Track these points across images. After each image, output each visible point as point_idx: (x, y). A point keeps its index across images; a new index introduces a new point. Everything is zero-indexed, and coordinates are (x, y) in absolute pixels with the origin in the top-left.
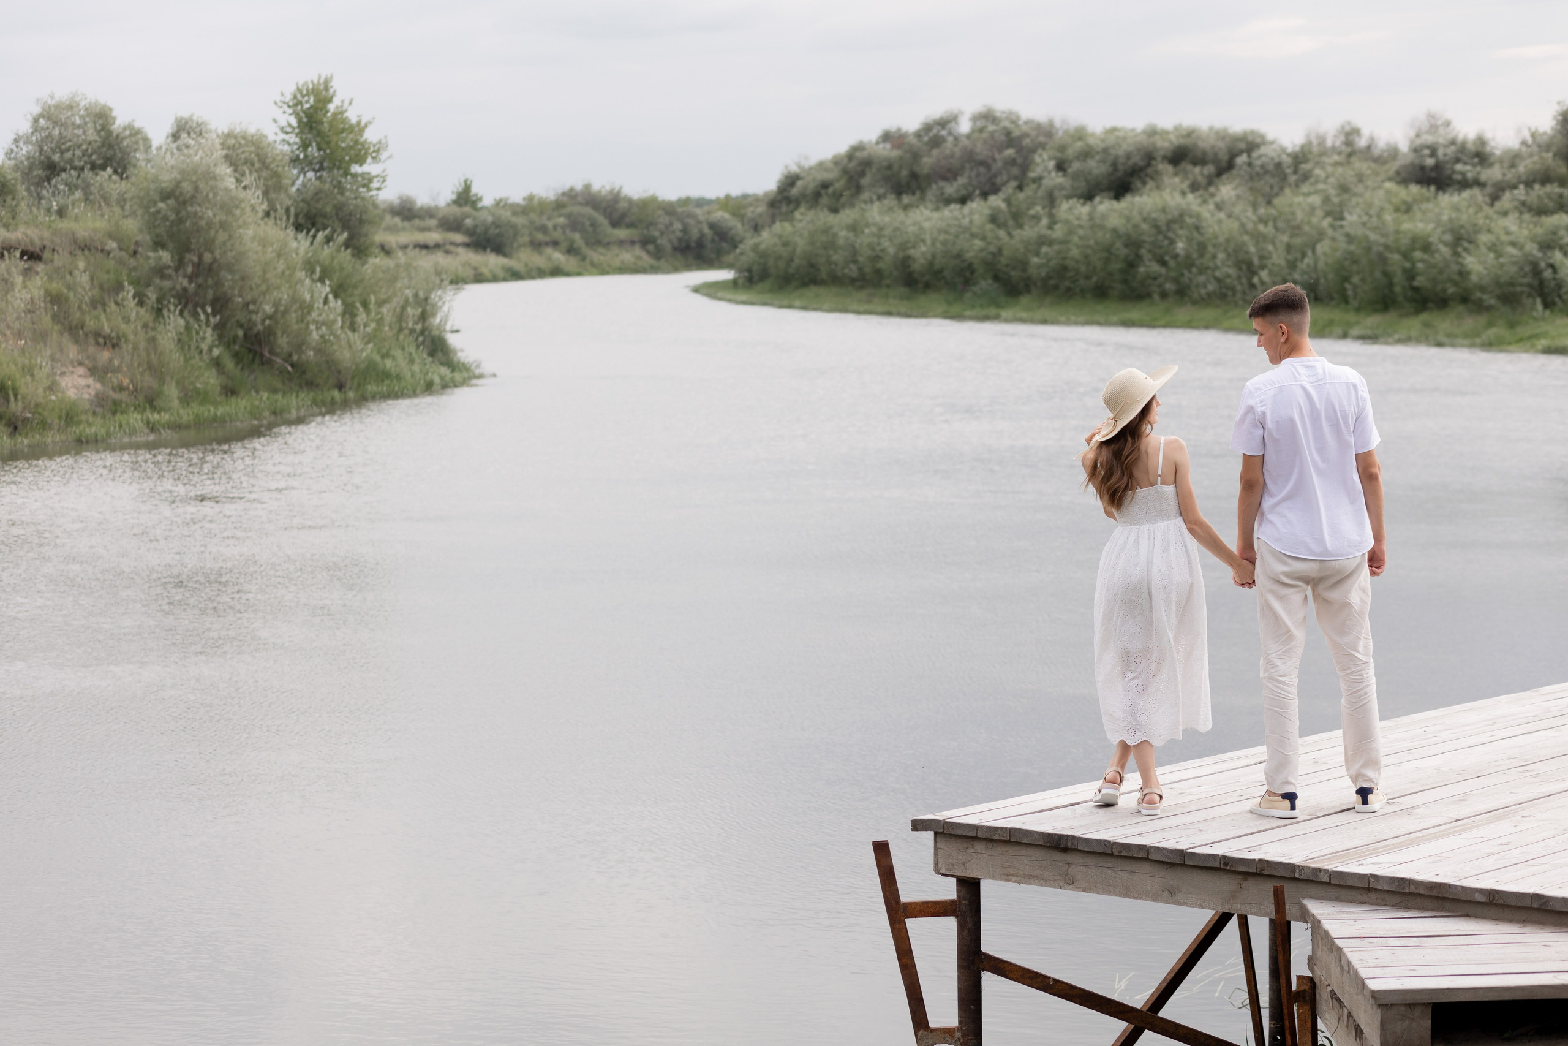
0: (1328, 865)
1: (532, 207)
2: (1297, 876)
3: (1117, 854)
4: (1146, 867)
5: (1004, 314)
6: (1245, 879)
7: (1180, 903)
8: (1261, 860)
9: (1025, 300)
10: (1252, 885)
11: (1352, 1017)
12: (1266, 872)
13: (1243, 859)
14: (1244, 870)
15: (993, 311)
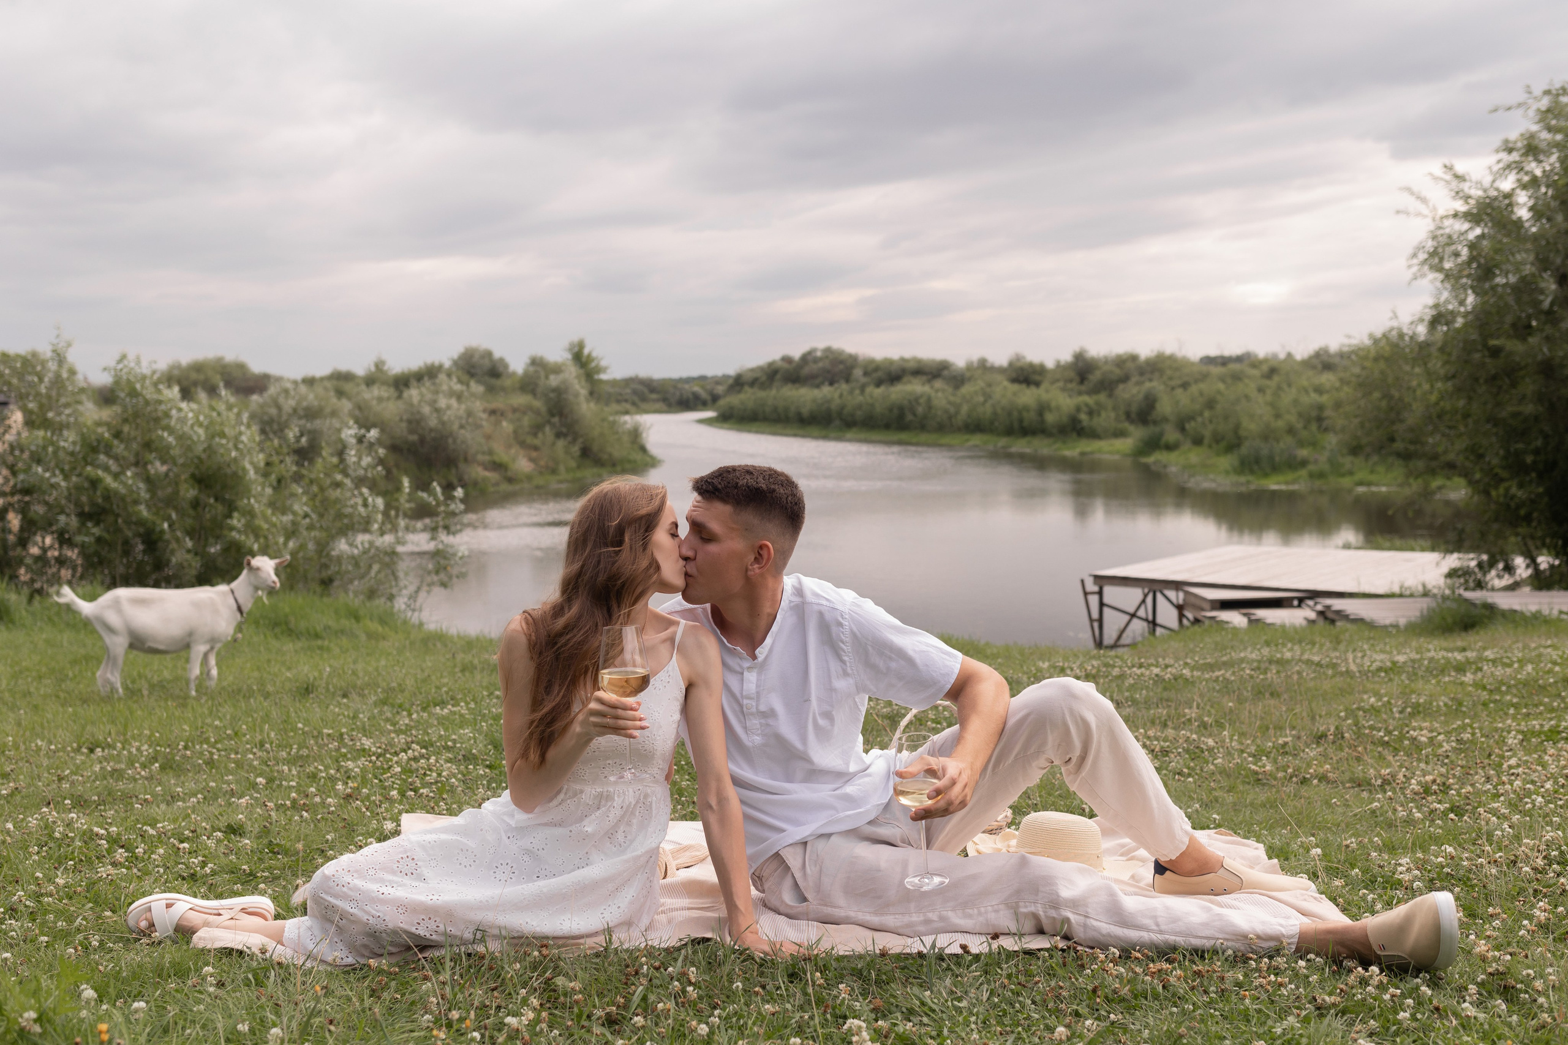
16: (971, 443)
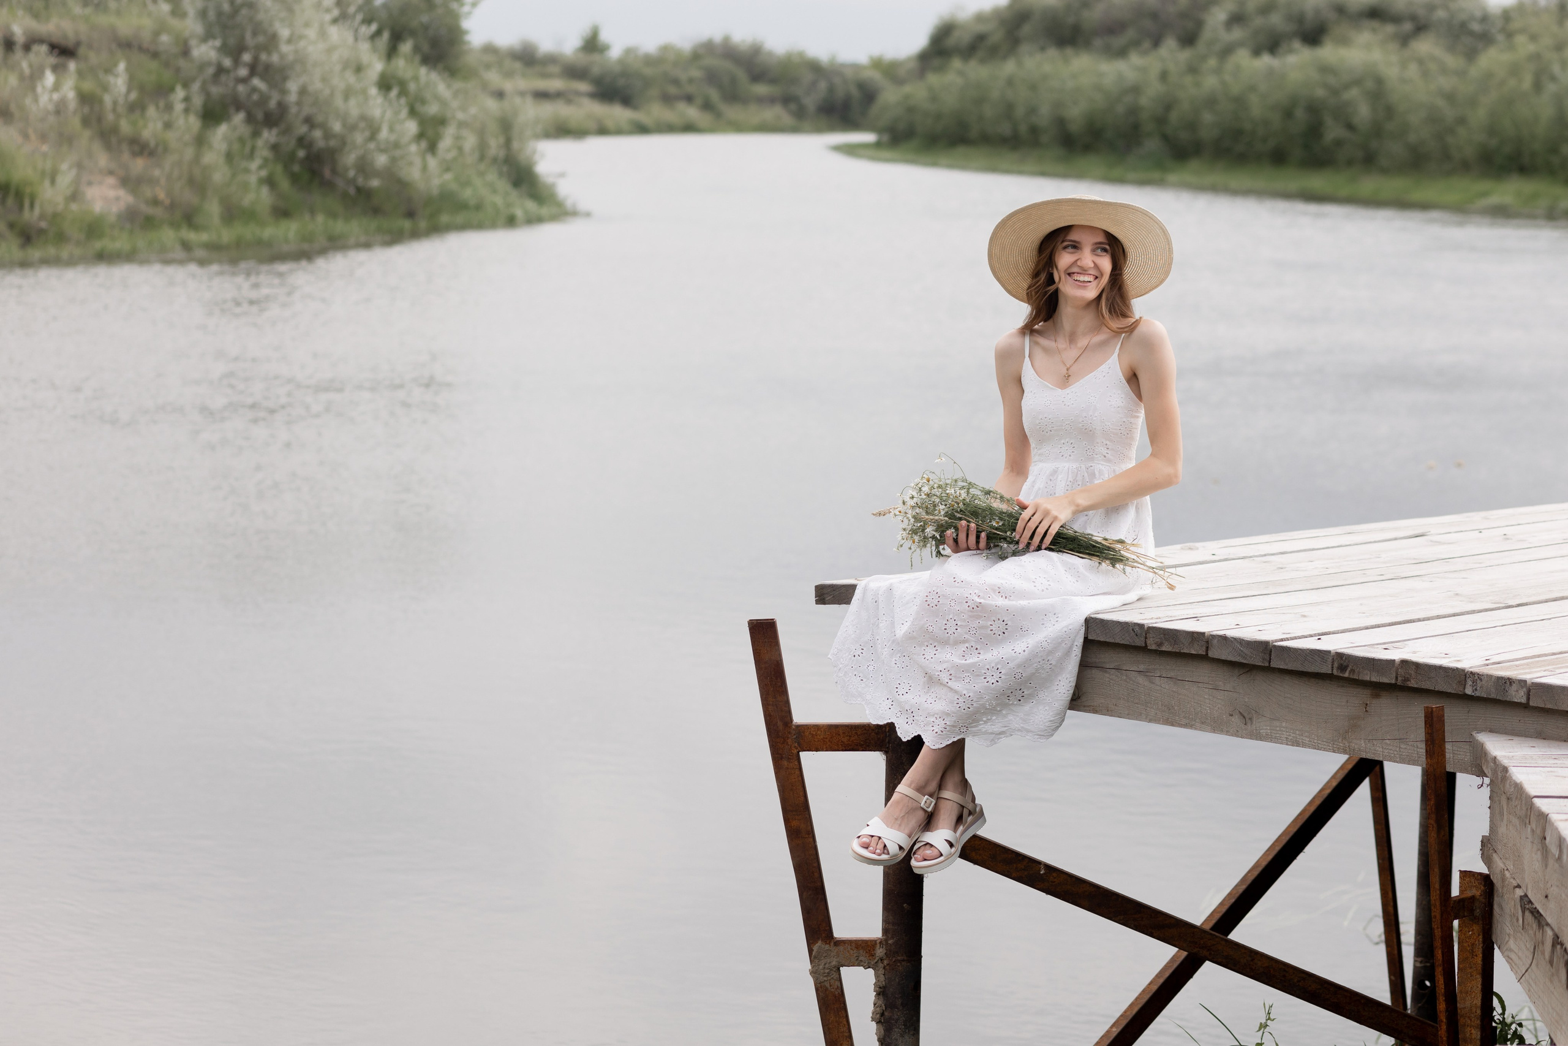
0: (1526, 673)
1: (664, 58)
2: (1469, 691)
3: (1154, 647)
4: (1203, 672)
5: (1172, 177)
6: (1376, 696)
7: (1258, 737)
8: (1404, 662)
9: (1194, 164)
10: (1387, 708)
11: (1562, 944)
12: (1412, 684)
13: (1373, 660)
14: (1374, 679)
15: (1156, 175)
16: (1494, 199)
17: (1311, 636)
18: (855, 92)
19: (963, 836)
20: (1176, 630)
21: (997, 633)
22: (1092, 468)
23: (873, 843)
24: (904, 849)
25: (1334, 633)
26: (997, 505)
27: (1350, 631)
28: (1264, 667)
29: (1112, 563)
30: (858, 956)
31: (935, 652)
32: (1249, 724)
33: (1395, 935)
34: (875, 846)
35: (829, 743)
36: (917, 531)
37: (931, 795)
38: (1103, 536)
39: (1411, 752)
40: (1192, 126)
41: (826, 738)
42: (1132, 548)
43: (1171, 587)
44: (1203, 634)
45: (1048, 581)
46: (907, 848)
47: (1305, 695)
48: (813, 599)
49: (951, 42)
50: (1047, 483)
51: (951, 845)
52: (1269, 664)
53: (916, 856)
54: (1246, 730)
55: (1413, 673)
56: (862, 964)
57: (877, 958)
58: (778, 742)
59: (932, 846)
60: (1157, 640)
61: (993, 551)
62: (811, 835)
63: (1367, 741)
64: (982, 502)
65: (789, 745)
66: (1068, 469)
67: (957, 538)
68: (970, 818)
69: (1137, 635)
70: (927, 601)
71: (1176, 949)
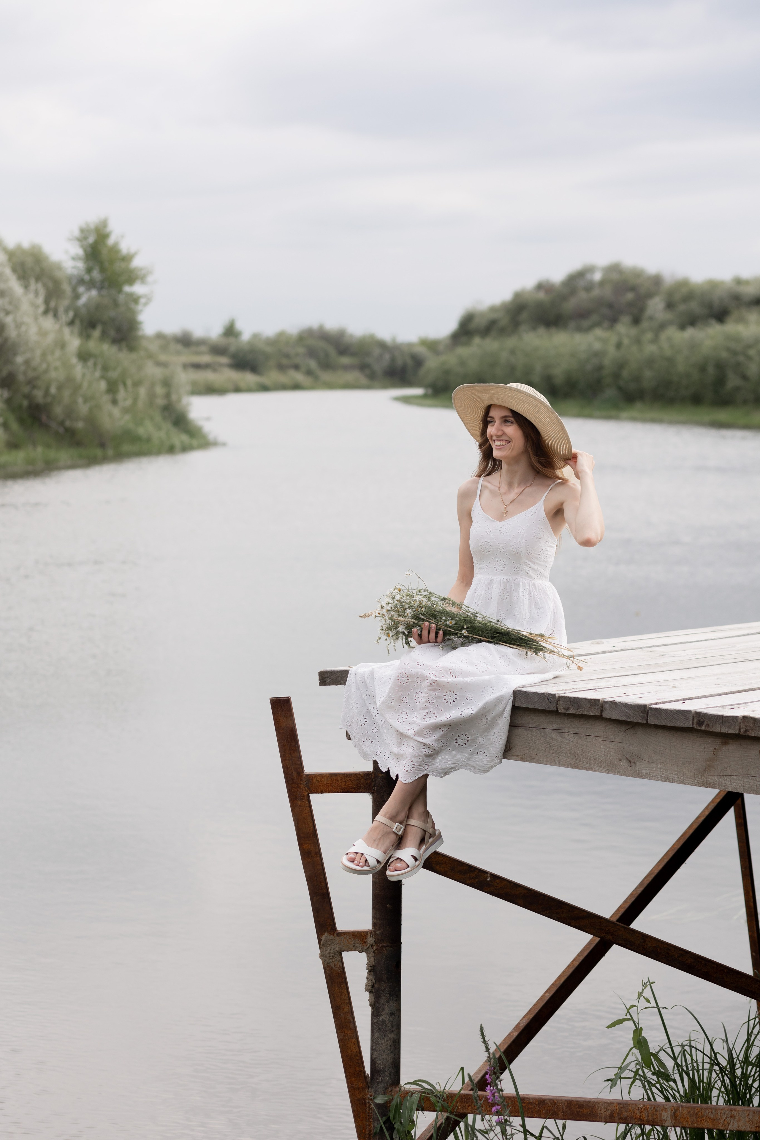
3: (563, 711)
4: (599, 729)
5: (624, 414)
6: (725, 743)
7: (640, 775)
8: (745, 718)
9: (639, 405)
12: (751, 733)
13: (722, 717)
14: (723, 731)
17: (678, 701)
18: (409, 362)
19: (426, 852)
20: (579, 698)
21: (449, 701)
22: (517, 580)
23: (358, 858)
24: (381, 863)
25: (695, 698)
26: (450, 608)
27: (707, 697)
28: (643, 723)
29: (534, 652)
30: (355, 944)
31: (406, 717)
32: (633, 766)
33: (755, 923)
34: (359, 860)
35: (331, 787)
36: (392, 629)
37: (401, 823)
38: (529, 632)
39: (752, 784)
40: (637, 379)
41: (329, 784)
42: (549, 640)
43: (580, 668)
44: (598, 700)
45: (487, 665)
46: (383, 861)
47: (673, 744)
48: (317, 681)
49: (473, 326)
50: (486, 590)
51: (416, 859)
52: (647, 721)
53: (390, 867)
54: (631, 770)
55: (751, 725)
56: (358, 949)
57: (369, 945)
58: (293, 787)
59: (401, 860)
60: (565, 706)
61: (447, 643)
62: (319, 855)
63: (719, 777)
64: (440, 606)
65: (301, 789)
66: (501, 580)
67: (421, 634)
68: (431, 840)
69: (550, 703)
70: (398, 680)
71: (592, 936)
